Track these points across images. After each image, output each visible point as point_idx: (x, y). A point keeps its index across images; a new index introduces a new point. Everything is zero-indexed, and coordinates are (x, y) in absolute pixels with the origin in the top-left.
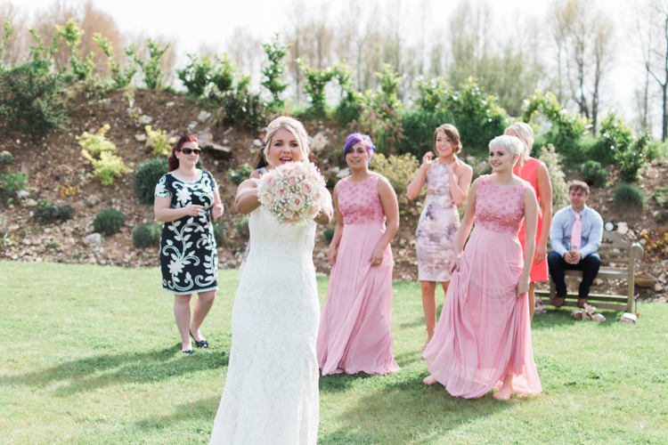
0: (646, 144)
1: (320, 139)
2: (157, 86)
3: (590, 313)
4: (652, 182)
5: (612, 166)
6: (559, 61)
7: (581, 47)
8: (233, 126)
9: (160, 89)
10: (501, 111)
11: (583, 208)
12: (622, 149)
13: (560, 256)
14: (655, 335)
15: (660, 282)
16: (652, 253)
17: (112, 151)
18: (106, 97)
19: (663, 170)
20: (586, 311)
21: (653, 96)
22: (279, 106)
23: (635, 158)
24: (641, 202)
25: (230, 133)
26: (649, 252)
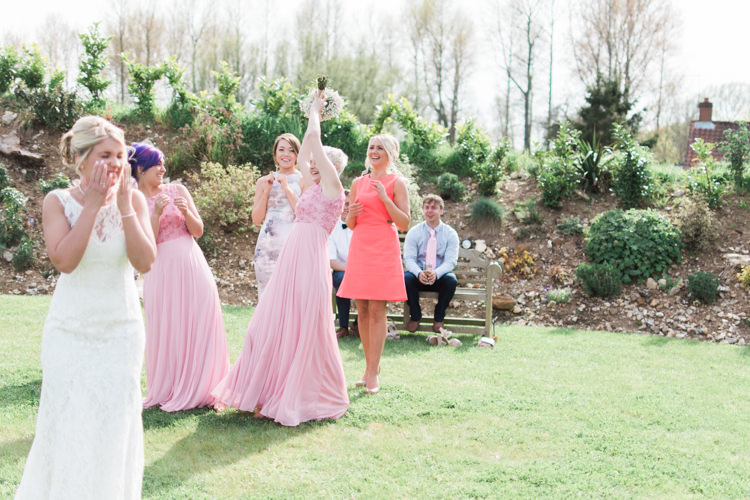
0: (505, 155)
3: (446, 338)
4: (512, 196)
5: (470, 179)
6: (416, 65)
7: (439, 49)
8: (44, 130)
10: (351, 118)
11: (437, 223)
12: (480, 160)
13: (414, 276)
14: (513, 360)
15: (519, 303)
16: (511, 272)
19: (522, 183)
21: (515, 104)
22: (99, 106)
23: (493, 170)
24: (500, 219)
25: (41, 137)
26: (508, 272)
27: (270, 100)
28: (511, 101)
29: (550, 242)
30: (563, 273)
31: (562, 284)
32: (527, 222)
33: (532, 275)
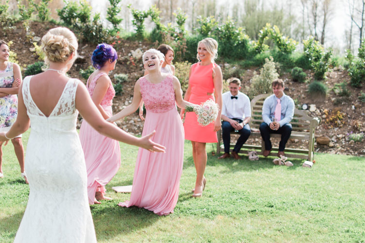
0: (330, 57)
1: (138, 52)
2: (46, 19)
3: (284, 161)
4: (333, 80)
5: (310, 70)
8: (88, 44)
9: (47, 21)
10: (245, 37)
11: (282, 95)
12: (316, 60)
13: (267, 125)
14: (321, 176)
15: (333, 141)
16: (330, 123)
17: (14, 57)
18: (15, 25)
19: (340, 73)
20: (281, 159)
21: (355, 34)
22: (116, 32)
23: (323, 66)
24: (325, 92)
25: (85, 48)
26: (328, 123)
27: (204, 27)
28: (353, 32)
29: (353, 107)
30: (359, 124)
31: (359, 130)
32: (341, 95)
33: (342, 125)
